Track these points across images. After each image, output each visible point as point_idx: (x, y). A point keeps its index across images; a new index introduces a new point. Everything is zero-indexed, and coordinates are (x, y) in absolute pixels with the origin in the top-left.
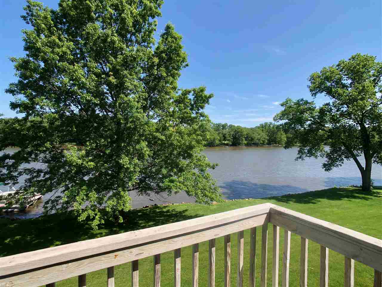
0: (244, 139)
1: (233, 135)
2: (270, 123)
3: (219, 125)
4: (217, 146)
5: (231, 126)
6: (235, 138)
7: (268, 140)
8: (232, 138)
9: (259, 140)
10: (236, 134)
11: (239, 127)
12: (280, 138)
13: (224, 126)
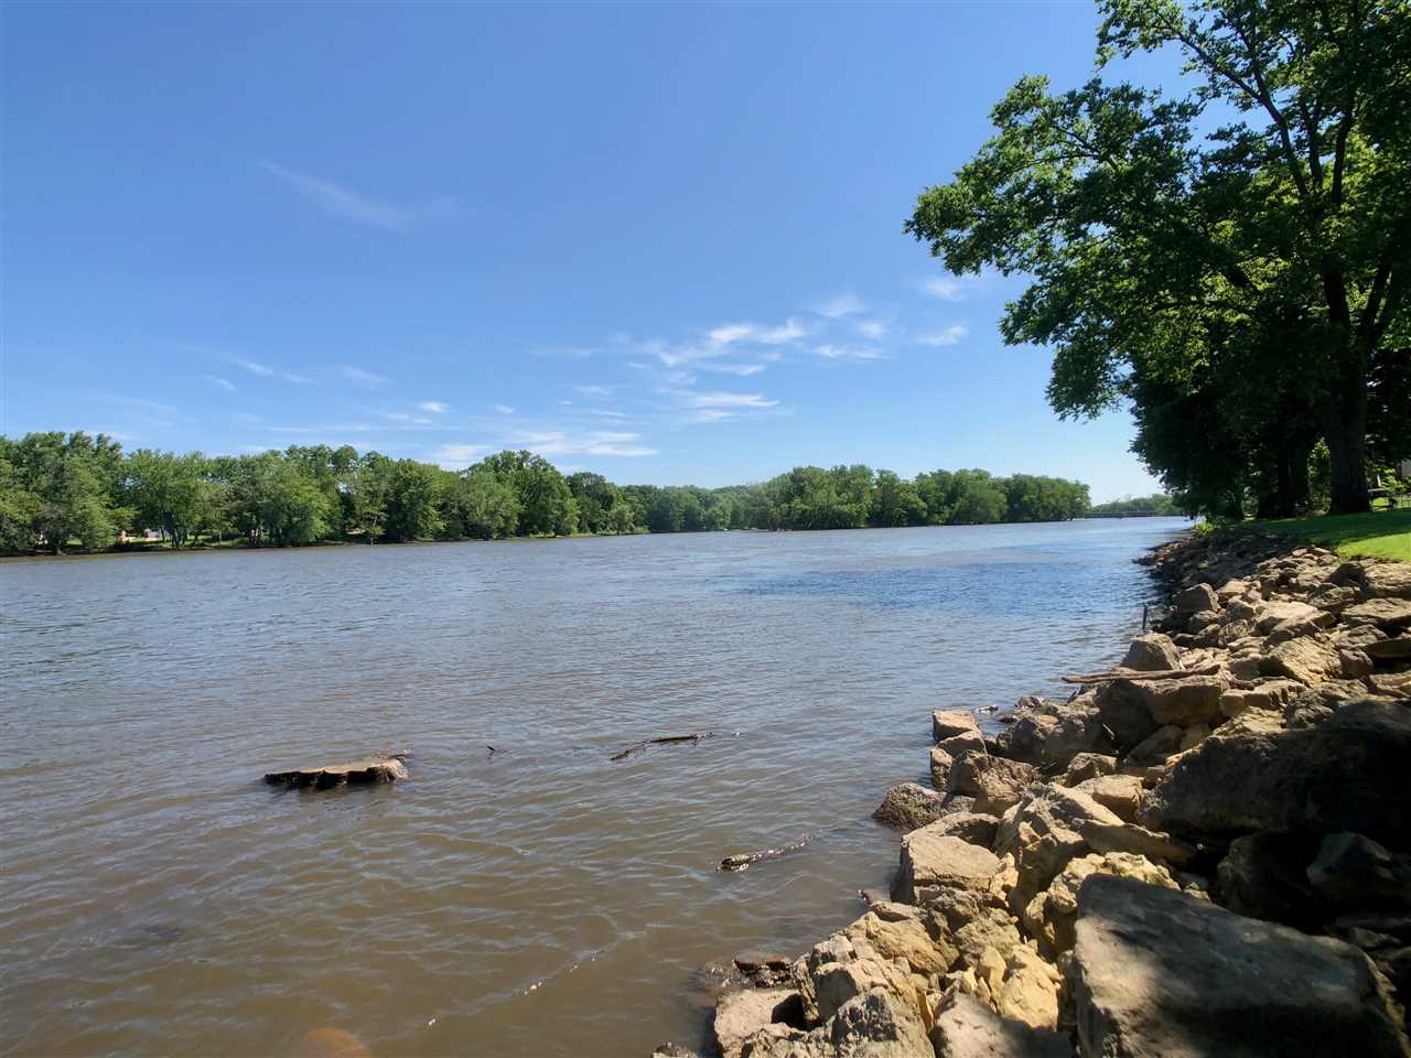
0: (433, 511)
1: (385, 495)
2: (522, 453)
3: (318, 453)
4: (319, 542)
5: (374, 461)
6: (394, 507)
7: (521, 517)
8: (383, 506)
9: (492, 514)
10: (398, 493)
11: (408, 466)
12: (561, 507)
13: (341, 459)
